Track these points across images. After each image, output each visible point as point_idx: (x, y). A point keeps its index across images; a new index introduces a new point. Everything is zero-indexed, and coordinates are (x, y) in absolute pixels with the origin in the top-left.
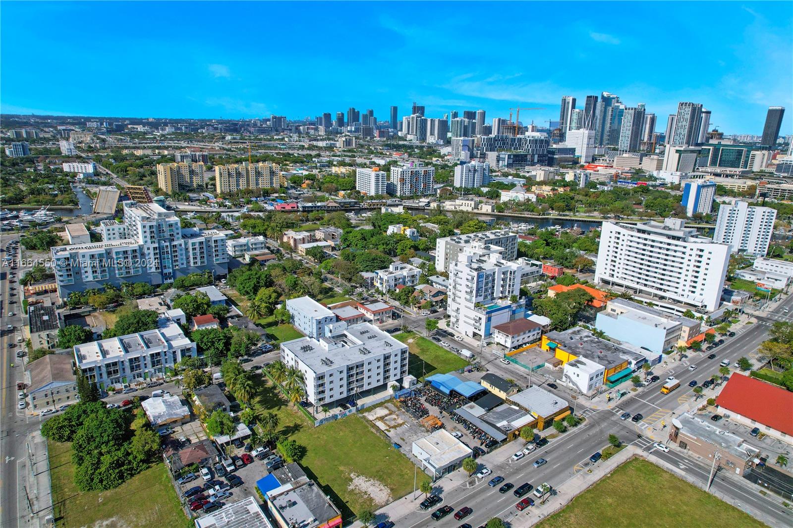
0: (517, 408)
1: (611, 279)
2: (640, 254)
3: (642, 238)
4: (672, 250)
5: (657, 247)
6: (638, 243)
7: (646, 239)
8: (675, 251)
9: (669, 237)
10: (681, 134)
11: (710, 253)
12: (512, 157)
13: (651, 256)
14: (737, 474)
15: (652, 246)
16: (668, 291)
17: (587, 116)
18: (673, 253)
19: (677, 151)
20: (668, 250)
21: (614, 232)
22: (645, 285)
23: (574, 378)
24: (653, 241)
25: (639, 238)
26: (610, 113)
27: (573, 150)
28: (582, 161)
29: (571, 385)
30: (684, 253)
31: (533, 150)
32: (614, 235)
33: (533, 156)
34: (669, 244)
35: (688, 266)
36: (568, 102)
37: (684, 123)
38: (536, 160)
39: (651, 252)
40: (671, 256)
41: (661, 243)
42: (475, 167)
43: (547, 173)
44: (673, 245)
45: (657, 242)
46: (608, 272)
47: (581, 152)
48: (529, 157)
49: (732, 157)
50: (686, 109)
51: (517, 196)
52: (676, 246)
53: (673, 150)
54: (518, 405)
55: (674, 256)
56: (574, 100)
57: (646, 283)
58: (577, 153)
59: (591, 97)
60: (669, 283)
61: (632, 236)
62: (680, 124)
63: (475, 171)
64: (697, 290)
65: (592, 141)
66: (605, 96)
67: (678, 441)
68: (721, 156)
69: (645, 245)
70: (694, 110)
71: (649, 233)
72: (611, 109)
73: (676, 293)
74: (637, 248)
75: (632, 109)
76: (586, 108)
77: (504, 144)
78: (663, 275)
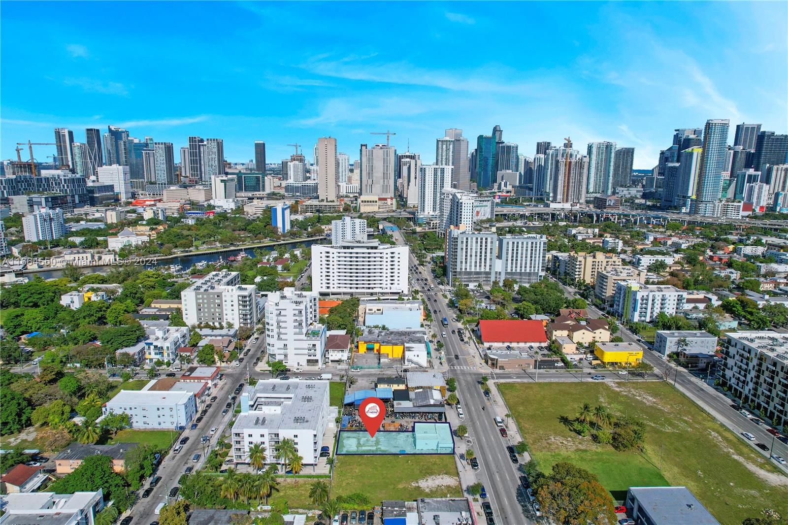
0: (421, 390)
1: (328, 290)
2: (348, 265)
3: (348, 253)
4: (372, 257)
5: (360, 257)
6: (345, 257)
7: (351, 253)
8: (375, 258)
9: (368, 248)
10: (212, 165)
11: (399, 254)
12: (50, 200)
13: (357, 265)
14: (531, 369)
15: (357, 257)
16: (375, 288)
17: (92, 150)
18: (374, 259)
19: (222, 181)
20: (369, 257)
21: (323, 253)
22: (357, 288)
23: (415, 359)
24: (357, 253)
25: (345, 253)
26: (123, 147)
27: (111, 188)
28: (123, 198)
29: (413, 365)
30: (381, 258)
31: (72, 190)
32: (324, 255)
33: (73, 196)
34: (369, 253)
35: (386, 266)
36: (64, 136)
37: (213, 156)
38: (77, 201)
39: (357, 261)
40: (372, 261)
41: (363, 253)
42: (50, 215)
43: (119, 214)
44: (372, 253)
45: (360, 253)
46: (325, 285)
47: (120, 188)
48: (69, 199)
49: (253, 183)
50: (212, 144)
51: (128, 241)
52: (375, 253)
53: (218, 180)
54: (421, 387)
55: (375, 261)
56: (71, 133)
57: (357, 286)
58: (116, 190)
59: (91, 130)
60: (375, 282)
61: (339, 253)
62: (210, 157)
63: (51, 219)
64: (396, 282)
65: (128, 175)
66: (113, 129)
67: (498, 367)
68: (245, 182)
69: (351, 257)
70: (218, 144)
71: (352, 248)
72: (122, 143)
73: (381, 288)
74: (345, 261)
75: (162, 144)
76: (88, 142)
77: (29, 185)
78: (369, 277)
